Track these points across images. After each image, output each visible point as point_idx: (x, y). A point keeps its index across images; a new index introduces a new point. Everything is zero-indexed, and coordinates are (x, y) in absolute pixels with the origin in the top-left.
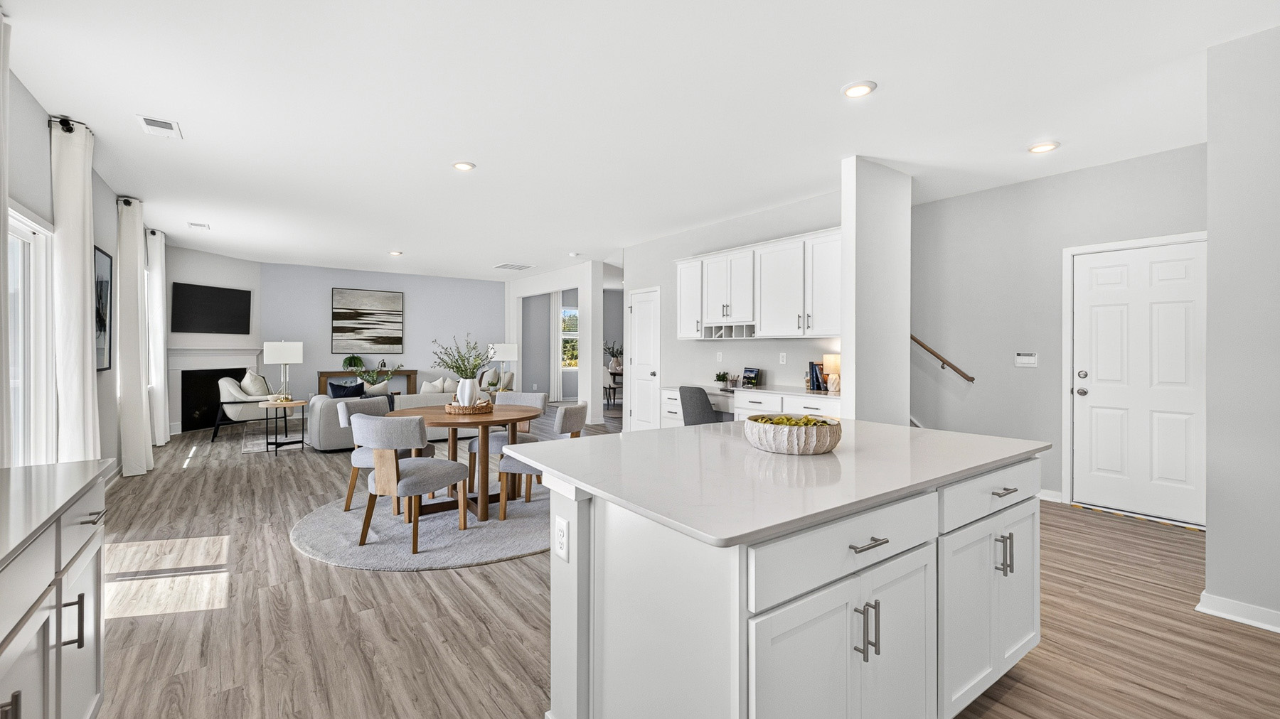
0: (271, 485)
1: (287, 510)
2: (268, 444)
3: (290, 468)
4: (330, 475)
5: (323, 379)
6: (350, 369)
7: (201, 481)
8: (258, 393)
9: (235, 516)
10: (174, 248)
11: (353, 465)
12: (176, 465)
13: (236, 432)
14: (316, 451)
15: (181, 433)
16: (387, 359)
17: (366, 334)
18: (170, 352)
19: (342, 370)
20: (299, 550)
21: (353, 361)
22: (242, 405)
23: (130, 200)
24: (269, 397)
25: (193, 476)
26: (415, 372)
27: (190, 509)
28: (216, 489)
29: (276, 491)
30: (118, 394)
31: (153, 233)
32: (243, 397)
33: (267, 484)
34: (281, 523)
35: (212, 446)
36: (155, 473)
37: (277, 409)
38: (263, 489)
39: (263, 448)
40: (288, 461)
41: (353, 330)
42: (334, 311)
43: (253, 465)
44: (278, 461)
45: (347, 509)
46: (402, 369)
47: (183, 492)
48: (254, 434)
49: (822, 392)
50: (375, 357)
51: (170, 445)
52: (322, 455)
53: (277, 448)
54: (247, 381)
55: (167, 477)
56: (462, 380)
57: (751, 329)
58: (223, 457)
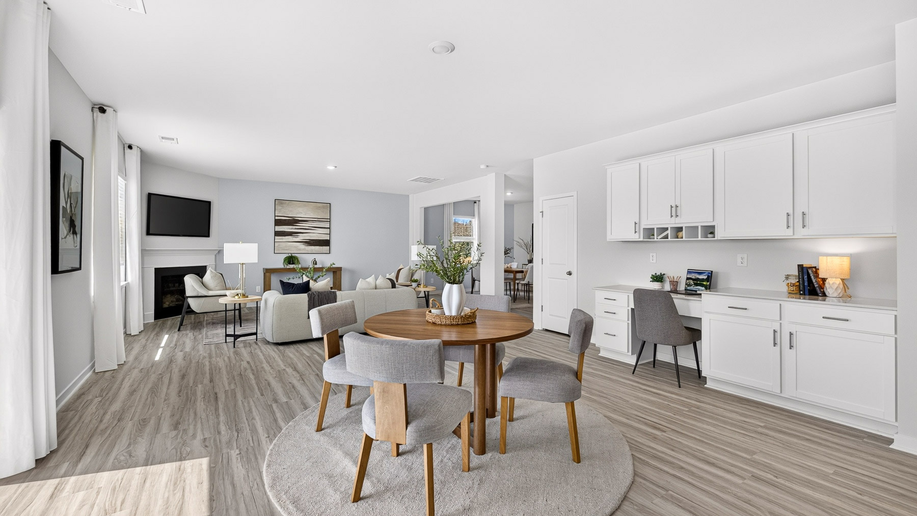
0: (233, 386)
1: (253, 425)
2: (227, 335)
3: (248, 362)
4: (287, 373)
5: (268, 274)
6: (291, 266)
7: (166, 381)
8: (217, 288)
9: (199, 436)
10: (147, 161)
11: (325, 379)
12: (145, 357)
13: (198, 321)
14: (268, 343)
15: (153, 321)
16: (319, 258)
17: (301, 237)
18: (144, 252)
19: (282, 266)
20: (279, 508)
21: (291, 260)
22: (204, 299)
23: (105, 108)
24: (228, 292)
25: (159, 373)
26: (340, 269)
27: (152, 422)
28: (180, 391)
29: (239, 397)
30: (92, 294)
31: (130, 147)
32: (203, 292)
33: (229, 384)
34: (250, 450)
35: (179, 335)
36: (125, 368)
37: (235, 304)
38: (226, 392)
39: (222, 339)
40: (245, 352)
41: (290, 234)
42: (277, 218)
43: (214, 359)
44: (236, 353)
45: (320, 429)
46: (334, 266)
47: (147, 395)
48: (213, 323)
49: (820, 298)
50: (309, 255)
51: (143, 334)
52: (274, 348)
53: (235, 340)
54: (207, 277)
55: (135, 373)
56: (447, 286)
57: (710, 231)
58: (187, 349)
